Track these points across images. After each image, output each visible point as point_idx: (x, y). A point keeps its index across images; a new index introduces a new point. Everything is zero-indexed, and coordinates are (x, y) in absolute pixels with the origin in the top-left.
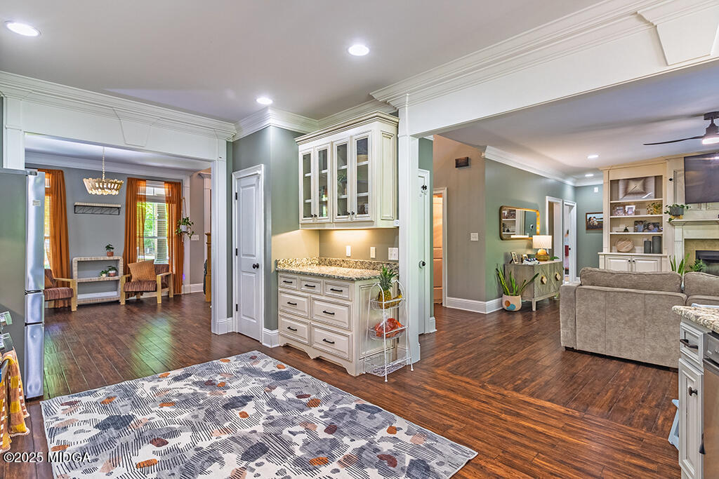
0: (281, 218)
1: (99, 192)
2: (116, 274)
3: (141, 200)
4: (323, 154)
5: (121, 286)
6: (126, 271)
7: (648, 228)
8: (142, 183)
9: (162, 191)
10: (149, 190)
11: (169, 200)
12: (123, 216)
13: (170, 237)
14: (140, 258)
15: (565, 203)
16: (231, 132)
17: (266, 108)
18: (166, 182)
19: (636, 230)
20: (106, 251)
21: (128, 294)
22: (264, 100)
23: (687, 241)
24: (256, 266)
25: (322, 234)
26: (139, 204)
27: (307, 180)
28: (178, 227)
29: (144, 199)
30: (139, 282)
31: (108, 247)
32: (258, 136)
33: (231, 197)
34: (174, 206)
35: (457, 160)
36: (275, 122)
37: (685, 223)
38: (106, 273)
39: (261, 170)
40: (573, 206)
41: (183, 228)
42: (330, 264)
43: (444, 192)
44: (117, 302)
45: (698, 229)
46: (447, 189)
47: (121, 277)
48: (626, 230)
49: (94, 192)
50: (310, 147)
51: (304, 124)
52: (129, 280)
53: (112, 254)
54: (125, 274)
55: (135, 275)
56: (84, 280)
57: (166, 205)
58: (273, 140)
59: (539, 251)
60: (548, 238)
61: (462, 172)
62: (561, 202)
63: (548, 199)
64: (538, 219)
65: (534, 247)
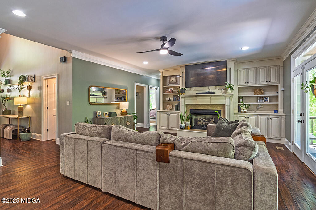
7: (177, 99)
15: (150, 87)
19: (173, 100)
23: (187, 105)
37: (185, 97)
40: (157, 89)
43: (56, 76)
45: (190, 99)
46: (58, 75)
48: (170, 100)
59: (123, 110)
60: (127, 104)
61: (64, 65)
62: (147, 86)
63: (136, 84)
64: (126, 94)
65: (120, 108)
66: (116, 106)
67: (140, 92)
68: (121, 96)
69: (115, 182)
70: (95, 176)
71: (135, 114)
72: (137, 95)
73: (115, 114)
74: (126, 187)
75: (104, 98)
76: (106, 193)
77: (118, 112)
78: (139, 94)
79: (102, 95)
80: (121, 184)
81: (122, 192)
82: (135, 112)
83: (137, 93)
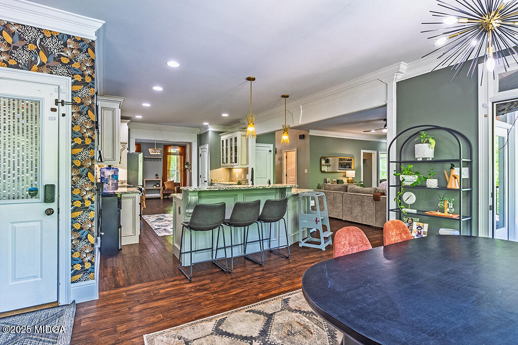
0: (214, 165)
1: (154, 153)
2: (159, 186)
3: (169, 154)
4: (227, 140)
5: (161, 191)
6: (163, 185)
8: (170, 147)
9: (178, 150)
10: (172, 150)
11: (180, 154)
12: (162, 162)
13: (181, 171)
14: (169, 180)
15: (379, 153)
16: (198, 131)
17: (207, 125)
18: (179, 146)
20: (155, 177)
21: (164, 195)
22: (206, 124)
24: (205, 181)
25: (230, 170)
26: (168, 156)
27: (223, 149)
28: (184, 166)
29: (170, 154)
30: (168, 189)
31: (156, 175)
32: (207, 133)
33: (199, 155)
34: (183, 157)
35: (300, 136)
36: (211, 129)
38: (156, 185)
39: (207, 146)
41: (186, 167)
42: (232, 181)
43: (296, 150)
44: (160, 198)
46: (297, 149)
47: (161, 188)
49: (152, 153)
50: (224, 137)
51: (224, 128)
52: (164, 189)
53: (158, 178)
54: (163, 186)
55: (166, 187)
56: (148, 188)
57: (179, 156)
58: (211, 135)
59: (349, 179)
60: (354, 172)
61: (302, 141)
62: (376, 152)
63: (362, 151)
64: (353, 162)
65: (347, 176)
66: (342, 174)
67: (368, 159)
68: (345, 164)
69: (351, 214)
70: (339, 212)
71: (362, 183)
72: (364, 163)
73: (342, 182)
74: (358, 215)
75: (328, 166)
76: (345, 221)
77: (345, 180)
78: (367, 161)
79: (325, 163)
80: (354, 215)
81: (355, 218)
82: (362, 181)
83: (364, 160)
